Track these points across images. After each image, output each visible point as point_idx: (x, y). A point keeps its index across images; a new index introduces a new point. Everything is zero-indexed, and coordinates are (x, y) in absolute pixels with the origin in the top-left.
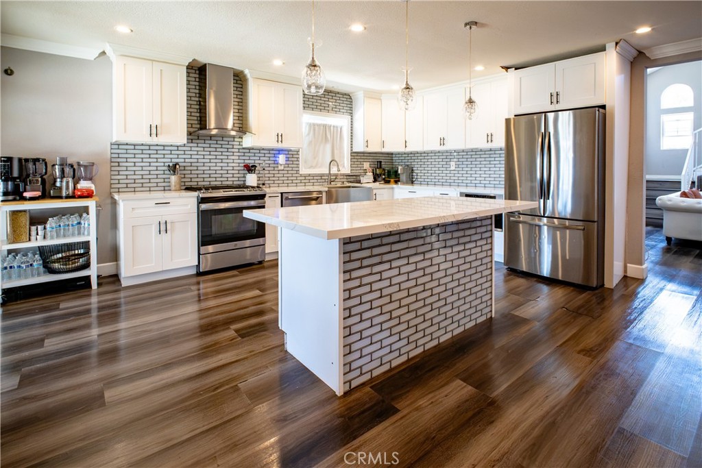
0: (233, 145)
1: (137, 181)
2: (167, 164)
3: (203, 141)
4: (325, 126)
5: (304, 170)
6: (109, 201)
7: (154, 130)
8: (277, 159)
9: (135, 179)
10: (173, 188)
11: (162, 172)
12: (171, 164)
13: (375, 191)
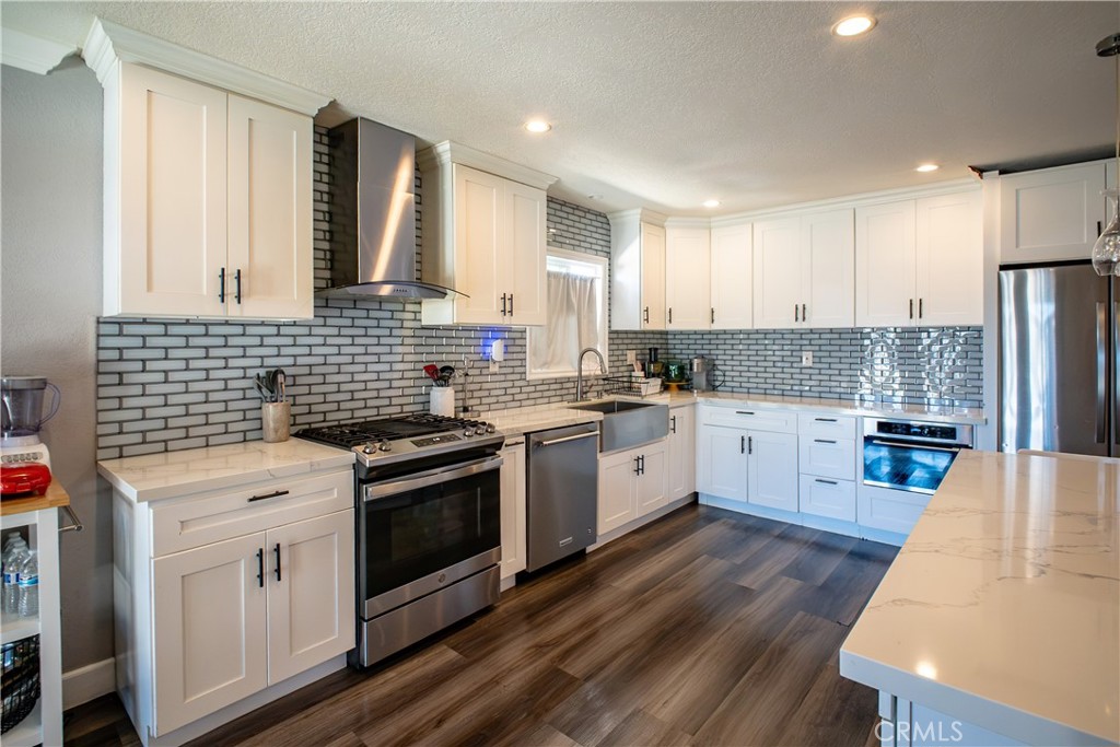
0: (402, 320)
1: (172, 423)
2: (252, 373)
3: (337, 312)
4: (566, 277)
5: (535, 373)
6: (91, 486)
7: (232, 284)
8: (488, 350)
9: (166, 418)
10: (271, 435)
11: (240, 394)
12: (262, 372)
13: (672, 413)
